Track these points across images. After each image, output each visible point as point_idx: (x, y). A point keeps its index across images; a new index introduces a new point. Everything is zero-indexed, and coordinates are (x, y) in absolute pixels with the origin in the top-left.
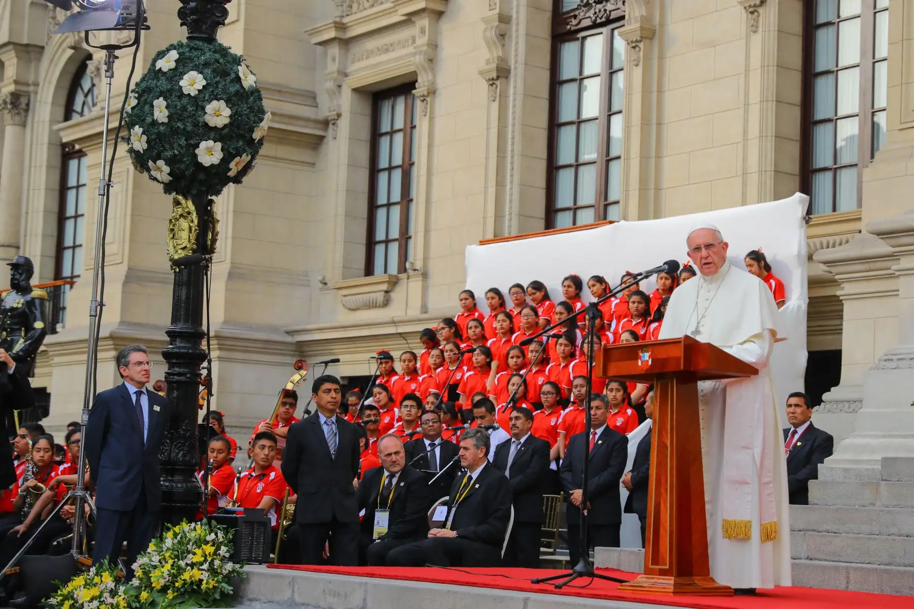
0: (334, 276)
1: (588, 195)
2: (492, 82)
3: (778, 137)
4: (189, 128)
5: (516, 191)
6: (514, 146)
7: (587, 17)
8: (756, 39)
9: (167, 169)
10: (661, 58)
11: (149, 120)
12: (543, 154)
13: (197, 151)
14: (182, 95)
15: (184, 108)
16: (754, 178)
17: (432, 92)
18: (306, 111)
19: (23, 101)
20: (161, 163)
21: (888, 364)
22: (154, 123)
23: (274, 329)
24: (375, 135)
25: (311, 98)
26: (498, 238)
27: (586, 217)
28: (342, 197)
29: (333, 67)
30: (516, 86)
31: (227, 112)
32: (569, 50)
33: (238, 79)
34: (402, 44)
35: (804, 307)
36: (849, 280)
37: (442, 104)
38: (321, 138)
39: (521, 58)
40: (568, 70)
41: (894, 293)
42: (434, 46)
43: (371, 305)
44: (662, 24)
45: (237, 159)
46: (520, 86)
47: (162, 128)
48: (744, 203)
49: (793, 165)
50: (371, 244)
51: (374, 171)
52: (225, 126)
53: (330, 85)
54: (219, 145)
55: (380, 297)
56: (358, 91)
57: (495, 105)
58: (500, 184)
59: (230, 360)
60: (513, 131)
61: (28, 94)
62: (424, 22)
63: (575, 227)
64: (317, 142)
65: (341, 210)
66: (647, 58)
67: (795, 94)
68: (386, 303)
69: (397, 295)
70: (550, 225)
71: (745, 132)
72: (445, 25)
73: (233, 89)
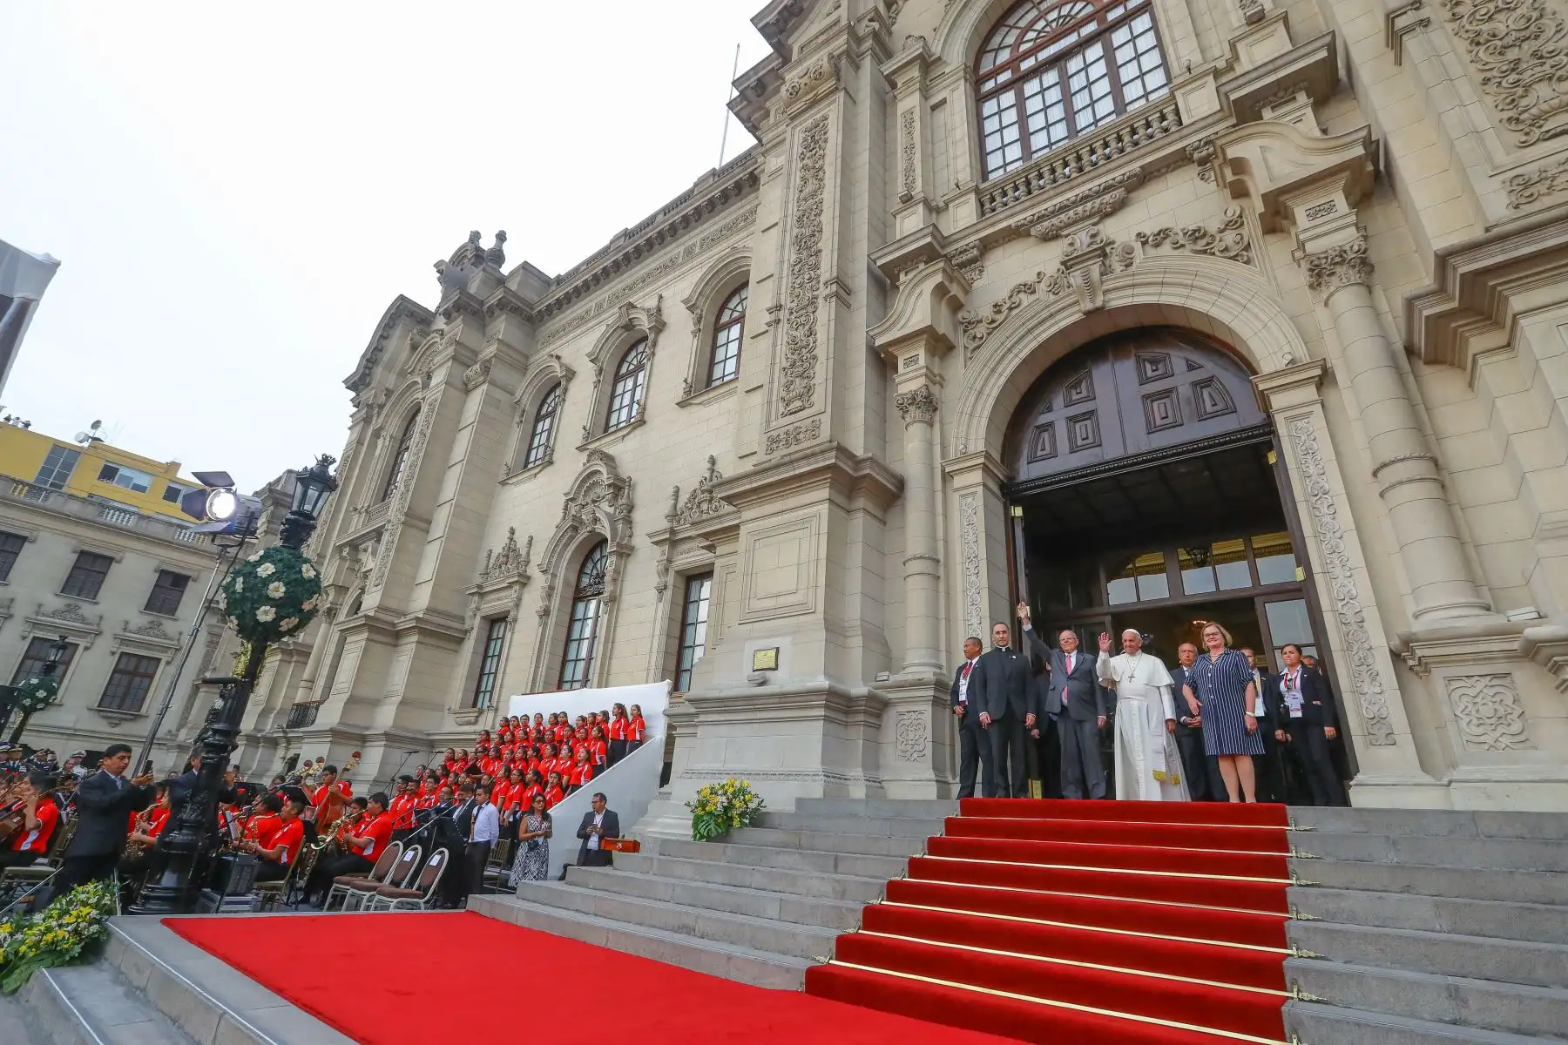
0: (456, 706)
1: (579, 676)
2: (541, 617)
3: (666, 653)
4: (256, 597)
5: (544, 670)
6: (547, 649)
7: (590, 591)
8: (661, 605)
9: (236, 622)
10: (618, 610)
11: (232, 590)
12: (562, 653)
13: (257, 612)
14: (256, 577)
15: (255, 585)
16: (652, 672)
17: (515, 620)
18: (457, 625)
19: (333, 612)
20: (233, 618)
21: (686, 775)
22: (234, 592)
23: (421, 732)
24: (489, 639)
25: (462, 619)
26: (532, 693)
27: (576, 685)
28: (467, 668)
29: (474, 606)
30: (552, 620)
31: (283, 589)
32: (581, 606)
33: (301, 571)
34: (506, 597)
35: (664, 739)
36: (680, 726)
37: (518, 626)
38: (463, 639)
39: (556, 607)
40: (579, 615)
41: (694, 735)
42: (519, 599)
43: (469, 723)
44: (620, 596)
45: (287, 620)
46: (554, 619)
47: (238, 596)
48: (647, 682)
49: (672, 667)
50: (478, 692)
51: (485, 657)
52: (281, 598)
53: (471, 613)
54: (274, 610)
55: (473, 719)
56: (484, 618)
57: (541, 628)
58: (537, 667)
59: (390, 747)
60: (548, 640)
61: (336, 609)
62: (517, 587)
63: (571, 689)
64: (460, 641)
65: (465, 674)
66: (611, 611)
67: (677, 633)
68: (476, 722)
69: (482, 719)
70: (559, 688)
71: (651, 647)
72: (526, 590)
73: (293, 577)
